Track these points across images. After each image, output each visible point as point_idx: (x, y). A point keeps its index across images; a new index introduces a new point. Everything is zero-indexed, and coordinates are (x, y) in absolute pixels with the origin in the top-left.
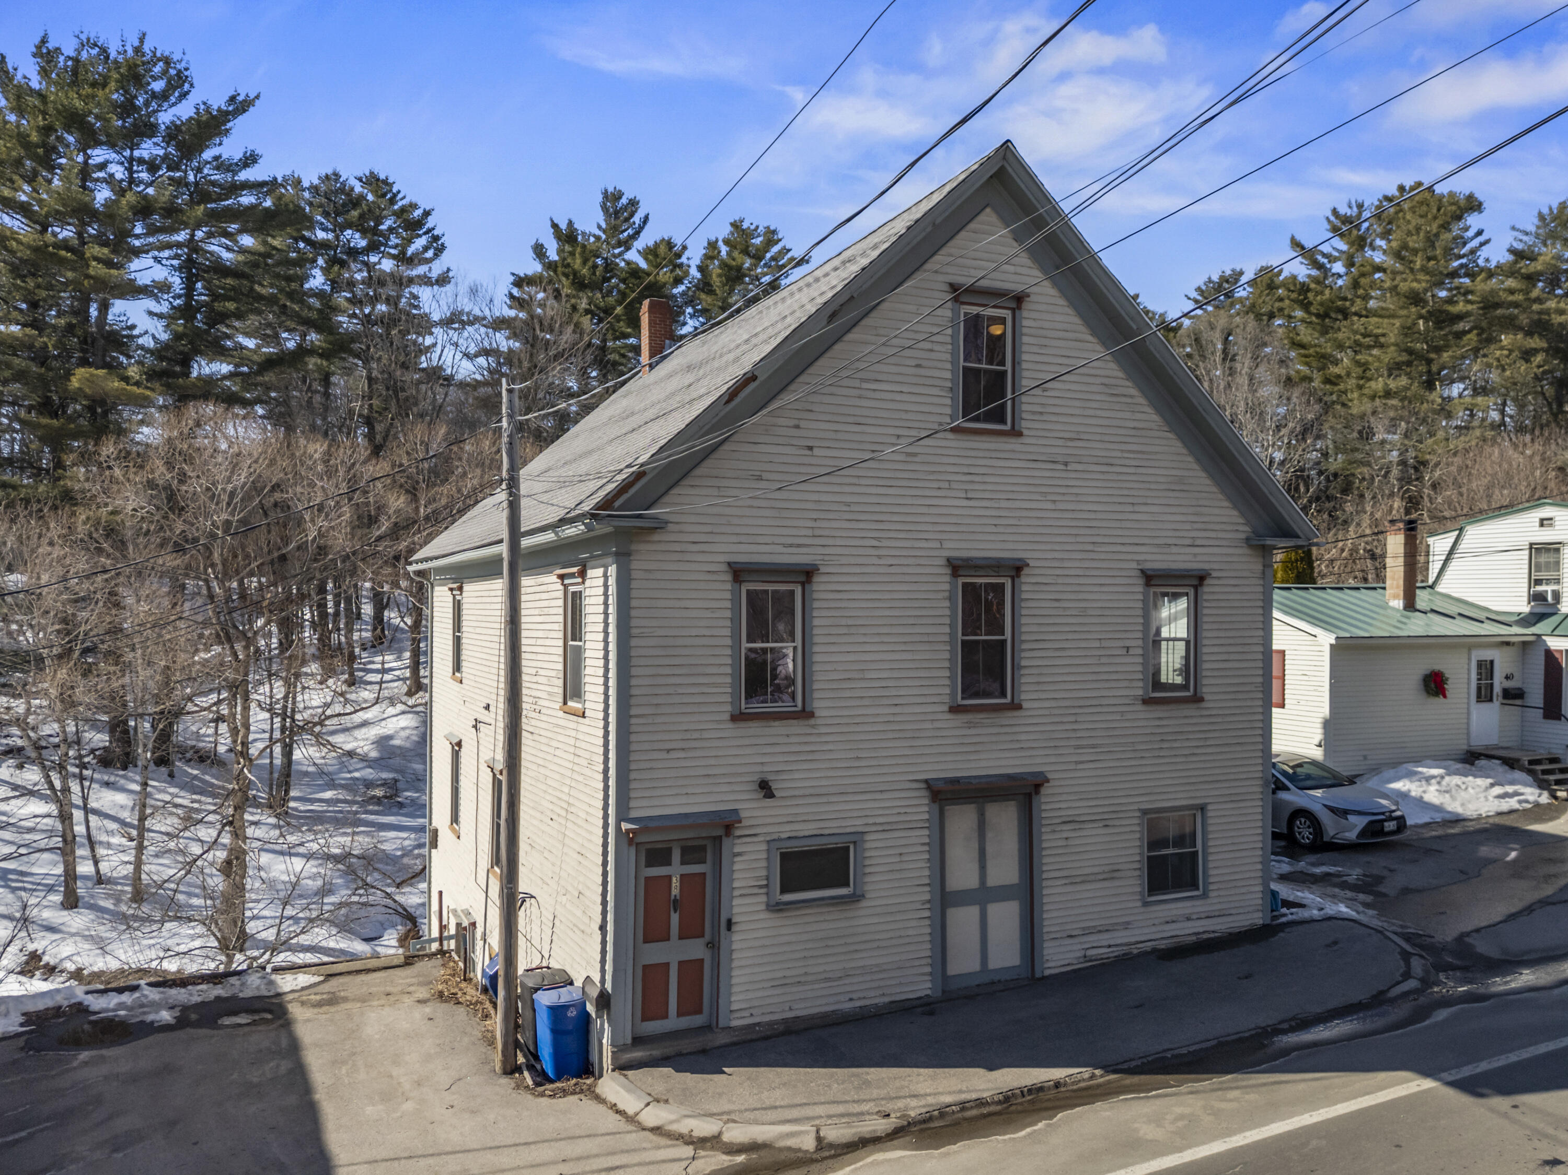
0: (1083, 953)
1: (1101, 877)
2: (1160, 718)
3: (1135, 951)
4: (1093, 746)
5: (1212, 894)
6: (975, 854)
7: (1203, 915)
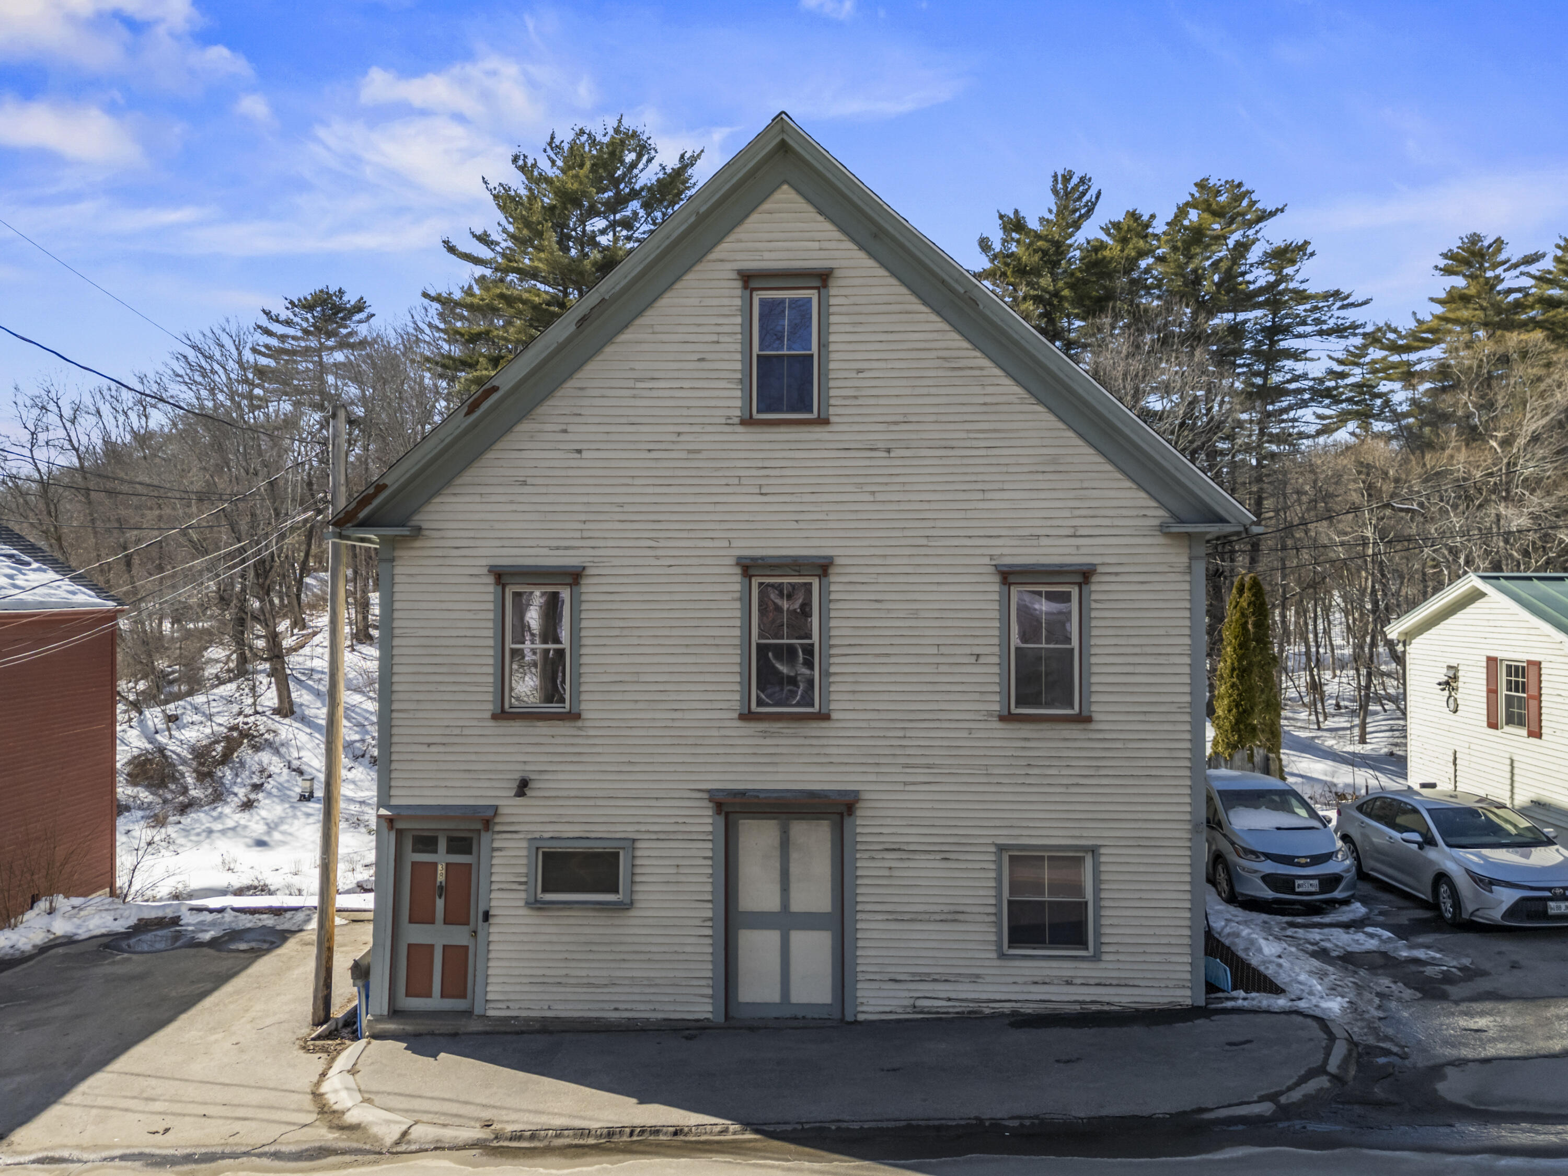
0: (912, 1001)
1: (938, 917)
2: (1025, 739)
3: (987, 1011)
4: (929, 766)
5: (1105, 957)
6: (776, 875)
7: (1092, 982)
